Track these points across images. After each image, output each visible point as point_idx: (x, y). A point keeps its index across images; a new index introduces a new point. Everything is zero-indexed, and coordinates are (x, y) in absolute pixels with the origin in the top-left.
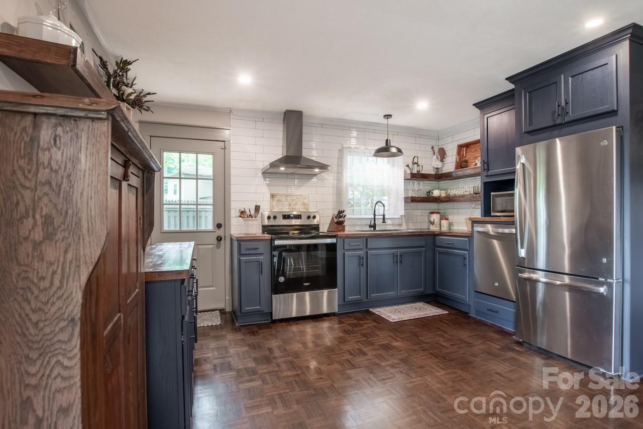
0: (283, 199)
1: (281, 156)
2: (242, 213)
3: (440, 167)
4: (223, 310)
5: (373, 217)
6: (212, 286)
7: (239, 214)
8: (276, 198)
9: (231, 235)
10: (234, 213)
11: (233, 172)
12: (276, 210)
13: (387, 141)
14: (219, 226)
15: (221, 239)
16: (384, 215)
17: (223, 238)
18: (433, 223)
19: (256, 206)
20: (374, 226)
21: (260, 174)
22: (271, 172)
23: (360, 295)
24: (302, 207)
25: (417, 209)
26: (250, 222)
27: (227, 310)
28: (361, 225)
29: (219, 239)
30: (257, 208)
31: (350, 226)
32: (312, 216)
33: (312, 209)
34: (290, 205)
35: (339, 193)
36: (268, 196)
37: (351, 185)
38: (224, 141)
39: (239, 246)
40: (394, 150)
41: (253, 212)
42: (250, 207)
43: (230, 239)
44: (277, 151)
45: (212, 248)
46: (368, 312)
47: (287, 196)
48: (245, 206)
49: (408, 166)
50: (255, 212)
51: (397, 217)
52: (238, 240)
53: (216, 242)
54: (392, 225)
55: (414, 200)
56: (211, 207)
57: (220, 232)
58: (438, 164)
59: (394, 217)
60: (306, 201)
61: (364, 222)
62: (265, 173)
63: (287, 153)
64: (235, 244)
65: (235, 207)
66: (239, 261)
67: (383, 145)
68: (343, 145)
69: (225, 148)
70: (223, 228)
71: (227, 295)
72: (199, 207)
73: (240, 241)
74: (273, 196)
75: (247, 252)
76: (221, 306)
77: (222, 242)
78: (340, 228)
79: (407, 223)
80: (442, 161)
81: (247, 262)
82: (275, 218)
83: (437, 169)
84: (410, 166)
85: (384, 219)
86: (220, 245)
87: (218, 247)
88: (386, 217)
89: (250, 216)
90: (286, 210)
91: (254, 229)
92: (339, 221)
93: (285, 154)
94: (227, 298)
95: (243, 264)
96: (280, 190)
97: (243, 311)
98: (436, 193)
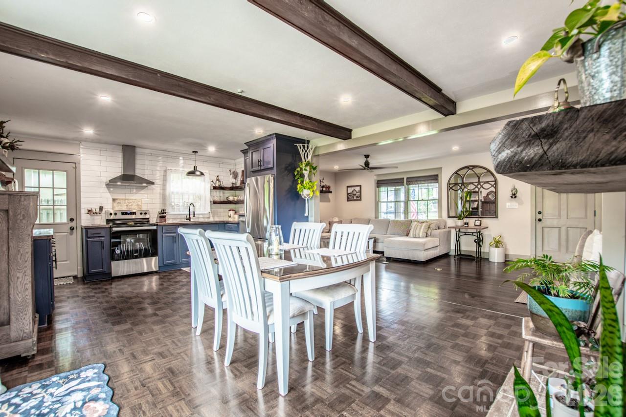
0: (122, 202)
1: (120, 174)
2: (89, 211)
3: (234, 182)
4: (76, 276)
5: (188, 213)
6: (66, 261)
7: (87, 212)
8: (117, 202)
9: (81, 226)
10: (84, 211)
11: (82, 184)
12: (117, 209)
13: (195, 167)
14: (72, 220)
15: (73, 229)
16: (194, 212)
17: (75, 228)
18: (230, 217)
19: (100, 207)
20: (189, 219)
21: (104, 186)
22: (111, 184)
23: (174, 260)
24: (137, 207)
25: (221, 208)
26: (96, 217)
27: (79, 276)
28: (181, 218)
29: (72, 229)
30: (101, 208)
31: (173, 219)
32: (143, 213)
33: (144, 208)
34: (127, 206)
35: (164, 198)
36: (110, 200)
37: (173, 193)
38: (75, 163)
39: (87, 232)
40: (198, 173)
41: (98, 211)
42: (95, 207)
43: (80, 229)
44: (117, 170)
45: (66, 235)
46: (180, 270)
47: (125, 200)
48: (92, 207)
49: (212, 181)
50: (99, 210)
51: (206, 213)
52: (85, 228)
53: (69, 231)
54: (203, 218)
55: (215, 202)
56: (66, 207)
57: (73, 224)
58: (233, 181)
59: (204, 213)
60: (139, 203)
61: (183, 216)
62: (107, 185)
63: (124, 173)
64: (84, 230)
65: (84, 207)
66: (87, 241)
67: (192, 169)
68: (166, 168)
69: (76, 168)
70: (75, 221)
71: (79, 266)
72: (55, 207)
73: (87, 229)
74: (114, 200)
75: (92, 236)
76: (75, 273)
77: (74, 231)
78: (163, 220)
79: (213, 216)
80: (235, 179)
81: (92, 242)
82: (116, 214)
83: (233, 183)
84: (214, 182)
85: (194, 214)
86: (73, 232)
87: (71, 234)
88: (195, 213)
89: (96, 213)
90: (124, 209)
91: (100, 221)
92: (162, 215)
93: (122, 174)
94: (79, 268)
95: (89, 243)
96: (119, 196)
97: (90, 272)
98: (231, 198)
